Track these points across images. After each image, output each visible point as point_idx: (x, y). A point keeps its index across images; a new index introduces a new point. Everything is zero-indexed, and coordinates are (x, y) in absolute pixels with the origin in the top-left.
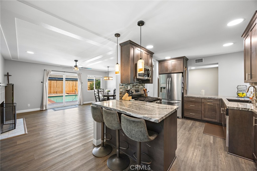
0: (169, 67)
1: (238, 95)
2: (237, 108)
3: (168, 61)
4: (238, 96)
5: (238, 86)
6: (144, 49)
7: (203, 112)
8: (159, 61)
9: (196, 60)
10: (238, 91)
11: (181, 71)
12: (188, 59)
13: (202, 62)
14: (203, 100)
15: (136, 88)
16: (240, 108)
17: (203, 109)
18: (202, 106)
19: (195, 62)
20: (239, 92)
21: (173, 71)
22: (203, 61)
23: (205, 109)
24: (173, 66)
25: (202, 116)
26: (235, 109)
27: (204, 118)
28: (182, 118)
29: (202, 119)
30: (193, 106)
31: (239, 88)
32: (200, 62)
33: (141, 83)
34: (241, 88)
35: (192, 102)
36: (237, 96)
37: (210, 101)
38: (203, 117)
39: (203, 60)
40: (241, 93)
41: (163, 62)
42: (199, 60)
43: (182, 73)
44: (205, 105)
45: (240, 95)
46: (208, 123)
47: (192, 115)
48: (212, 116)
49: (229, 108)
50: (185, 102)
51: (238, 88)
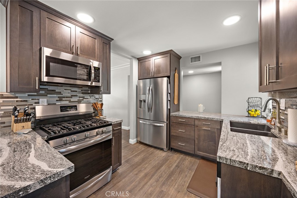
0: (151, 67)
1: (249, 113)
2: (241, 162)
3: (149, 59)
4: (249, 115)
5: (249, 99)
6: (80, 25)
7: (196, 142)
8: (138, 59)
9: (191, 58)
10: (249, 106)
11: (167, 73)
12: (181, 57)
13: (200, 61)
14: (197, 122)
15: (69, 102)
16: (248, 164)
17: (196, 137)
18: (195, 131)
19: (190, 61)
20: (250, 108)
21: (156, 74)
22: (201, 59)
23: (199, 136)
24: (156, 67)
25: (196, 148)
26: (237, 165)
27: (199, 151)
28: (169, 150)
29: (196, 153)
30: (182, 132)
31: (250, 101)
32: (197, 61)
33: (89, 93)
34: (253, 102)
35: (181, 124)
36: (247, 114)
37: (206, 124)
38: (196, 150)
39: (201, 57)
40: (253, 110)
41: (144, 60)
42: (195, 58)
43: (169, 77)
44: (199, 130)
45: (252, 113)
46: (203, 161)
47: (181, 146)
48: (210, 148)
49: (221, 161)
50: (171, 125)
51: (248, 102)
